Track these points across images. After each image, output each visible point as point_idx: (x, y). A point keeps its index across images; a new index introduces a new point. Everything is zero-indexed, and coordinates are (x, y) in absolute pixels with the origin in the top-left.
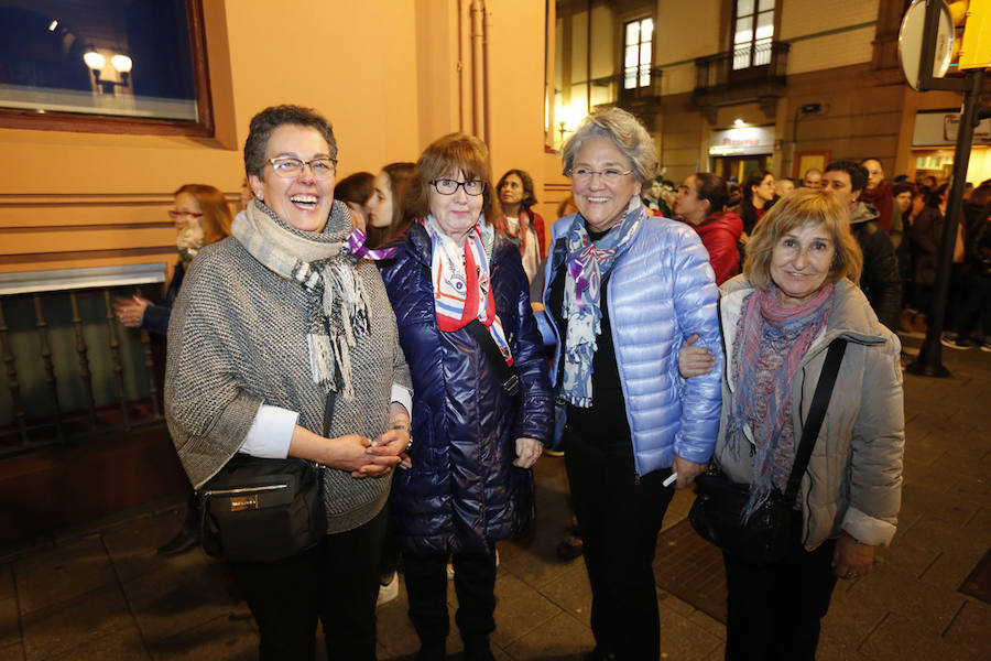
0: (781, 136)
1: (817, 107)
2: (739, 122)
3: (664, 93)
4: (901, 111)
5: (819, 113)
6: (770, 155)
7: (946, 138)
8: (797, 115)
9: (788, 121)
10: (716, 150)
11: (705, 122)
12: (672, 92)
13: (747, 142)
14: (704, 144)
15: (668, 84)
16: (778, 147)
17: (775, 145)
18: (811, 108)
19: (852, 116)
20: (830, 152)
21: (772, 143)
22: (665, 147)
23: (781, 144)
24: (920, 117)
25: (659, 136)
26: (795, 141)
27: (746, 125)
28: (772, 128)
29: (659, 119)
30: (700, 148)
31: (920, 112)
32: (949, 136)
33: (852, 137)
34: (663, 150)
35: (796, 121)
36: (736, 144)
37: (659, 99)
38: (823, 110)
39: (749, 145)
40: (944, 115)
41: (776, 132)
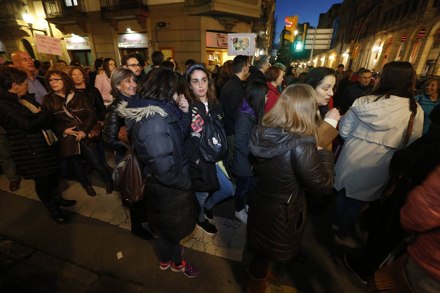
0: (150, 39)
1: (164, 24)
2: (129, 30)
3: (87, 11)
4: (200, 29)
5: (166, 27)
6: (147, 48)
7: (218, 45)
8: (156, 29)
9: (152, 31)
10: (121, 45)
11: (112, 29)
12: (92, 10)
13: (135, 41)
14: (115, 42)
15: (88, 5)
16: (150, 45)
17: (149, 43)
18: (161, 24)
19: (180, 30)
20: (174, 48)
21: (147, 42)
22: (95, 43)
23: (151, 42)
24: (208, 33)
25: (91, 36)
26: (157, 42)
27: (133, 32)
28: (146, 34)
29: (88, 25)
30: (113, 43)
31: (208, 31)
32: (219, 44)
33: (182, 41)
34: (94, 44)
35: (156, 31)
36: (130, 42)
37: (85, 14)
38: (167, 26)
39: (136, 43)
40: (216, 33)
41: (148, 36)
